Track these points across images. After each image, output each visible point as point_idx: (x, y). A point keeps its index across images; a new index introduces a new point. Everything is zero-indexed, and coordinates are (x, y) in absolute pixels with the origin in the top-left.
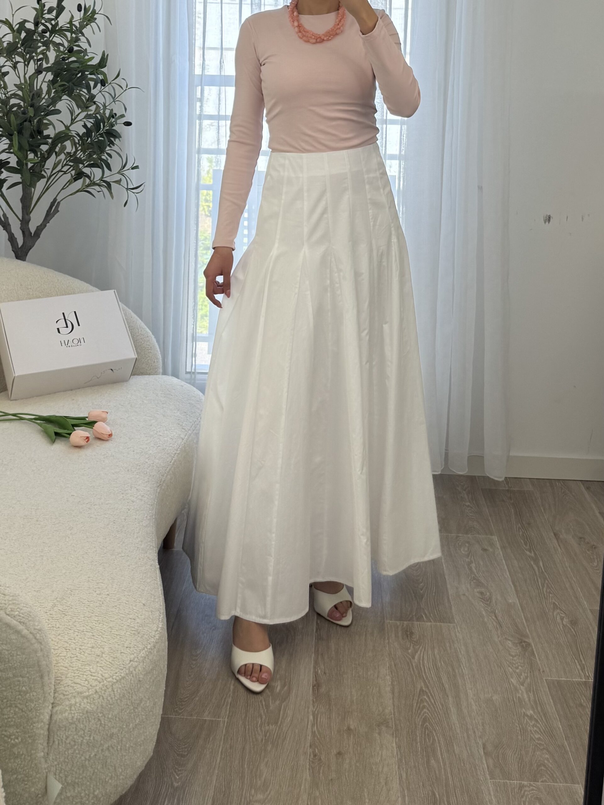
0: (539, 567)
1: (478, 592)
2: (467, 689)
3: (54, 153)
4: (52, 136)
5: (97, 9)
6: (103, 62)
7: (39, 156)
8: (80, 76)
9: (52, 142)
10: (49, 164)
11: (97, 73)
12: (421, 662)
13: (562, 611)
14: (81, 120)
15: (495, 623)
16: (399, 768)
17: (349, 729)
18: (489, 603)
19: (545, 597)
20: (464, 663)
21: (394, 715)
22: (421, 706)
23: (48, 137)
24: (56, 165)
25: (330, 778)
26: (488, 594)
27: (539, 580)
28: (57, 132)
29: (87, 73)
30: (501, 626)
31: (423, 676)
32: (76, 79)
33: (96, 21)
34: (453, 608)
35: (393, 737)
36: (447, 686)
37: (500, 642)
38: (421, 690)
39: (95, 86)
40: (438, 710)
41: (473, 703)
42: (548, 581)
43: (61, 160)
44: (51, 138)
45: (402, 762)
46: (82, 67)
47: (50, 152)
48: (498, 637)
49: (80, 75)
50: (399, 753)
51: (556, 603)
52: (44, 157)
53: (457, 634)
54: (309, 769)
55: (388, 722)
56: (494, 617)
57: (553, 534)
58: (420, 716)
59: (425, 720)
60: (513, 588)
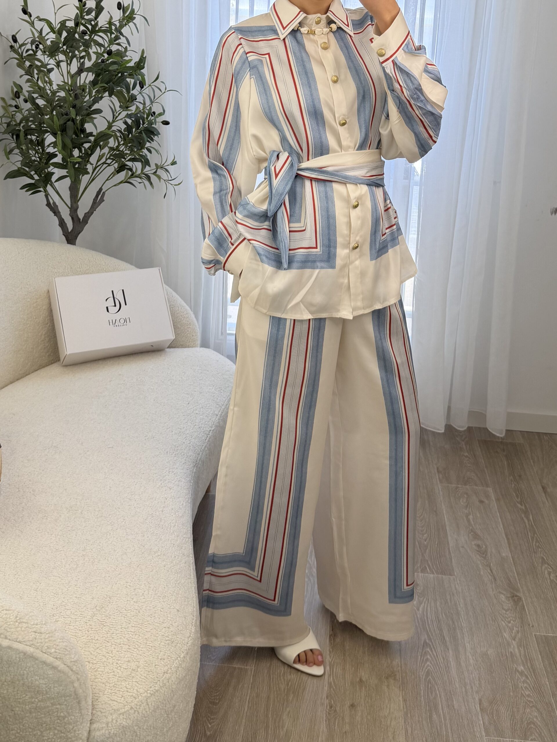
0: (529, 520)
1: (475, 545)
2: (466, 642)
3: (99, 147)
4: (95, 133)
5: (136, 7)
6: (141, 64)
7: (83, 152)
8: (120, 77)
9: (95, 140)
10: (93, 159)
11: (135, 74)
12: (425, 613)
13: (549, 565)
14: (121, 119)
15: (490, 577)
16: (405, 722)
17: (361, 680)
18: (484, 555)
19: (534, 552)
20: (462, 617)
21: (401, 668)
22: (425, 658)
23: (91, 134)
24: (100, 158)
25: (344, 731)
26: (484, 547)
27: (529, 534)
28: (98, 131)
29: (125, 74)
30: (495, 579)
31: (427, 628)
32: (116, 78)
33: (134, 21)
34: (453, 560)
35: (400, 690)
36: (447, 639)
37: (494, 595)
38: (425, 642)
39: (134, 87)
40: (439, 663)
41: (470, 657)
42: (537, 535)
43: (104, 154)
44: (94, 136)
45: (408, 715)
46: (120, 68)
47: (92, 150)
48: (493, 591)
49: (120, 75)
50: (405, 707)
51: (545, 558)
52: (88, 153)
53: (457, 586)
54: (326, 721)
55: (396, 675)
56: (489, 571)
57: (541, 487)
58: (424, 669)
59: (428, 673)
60: (506, 541)
